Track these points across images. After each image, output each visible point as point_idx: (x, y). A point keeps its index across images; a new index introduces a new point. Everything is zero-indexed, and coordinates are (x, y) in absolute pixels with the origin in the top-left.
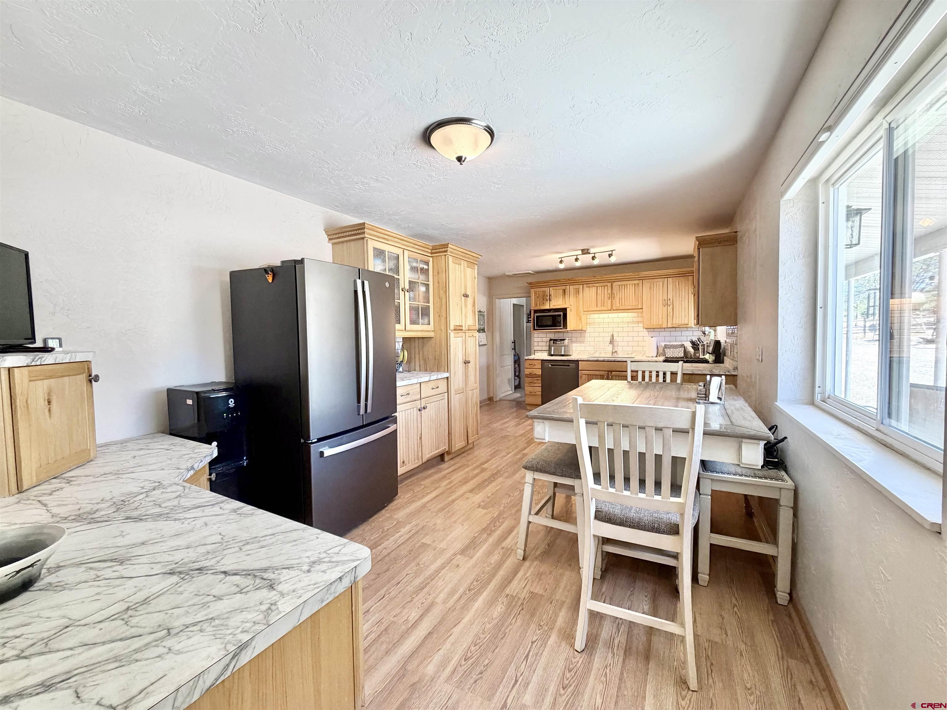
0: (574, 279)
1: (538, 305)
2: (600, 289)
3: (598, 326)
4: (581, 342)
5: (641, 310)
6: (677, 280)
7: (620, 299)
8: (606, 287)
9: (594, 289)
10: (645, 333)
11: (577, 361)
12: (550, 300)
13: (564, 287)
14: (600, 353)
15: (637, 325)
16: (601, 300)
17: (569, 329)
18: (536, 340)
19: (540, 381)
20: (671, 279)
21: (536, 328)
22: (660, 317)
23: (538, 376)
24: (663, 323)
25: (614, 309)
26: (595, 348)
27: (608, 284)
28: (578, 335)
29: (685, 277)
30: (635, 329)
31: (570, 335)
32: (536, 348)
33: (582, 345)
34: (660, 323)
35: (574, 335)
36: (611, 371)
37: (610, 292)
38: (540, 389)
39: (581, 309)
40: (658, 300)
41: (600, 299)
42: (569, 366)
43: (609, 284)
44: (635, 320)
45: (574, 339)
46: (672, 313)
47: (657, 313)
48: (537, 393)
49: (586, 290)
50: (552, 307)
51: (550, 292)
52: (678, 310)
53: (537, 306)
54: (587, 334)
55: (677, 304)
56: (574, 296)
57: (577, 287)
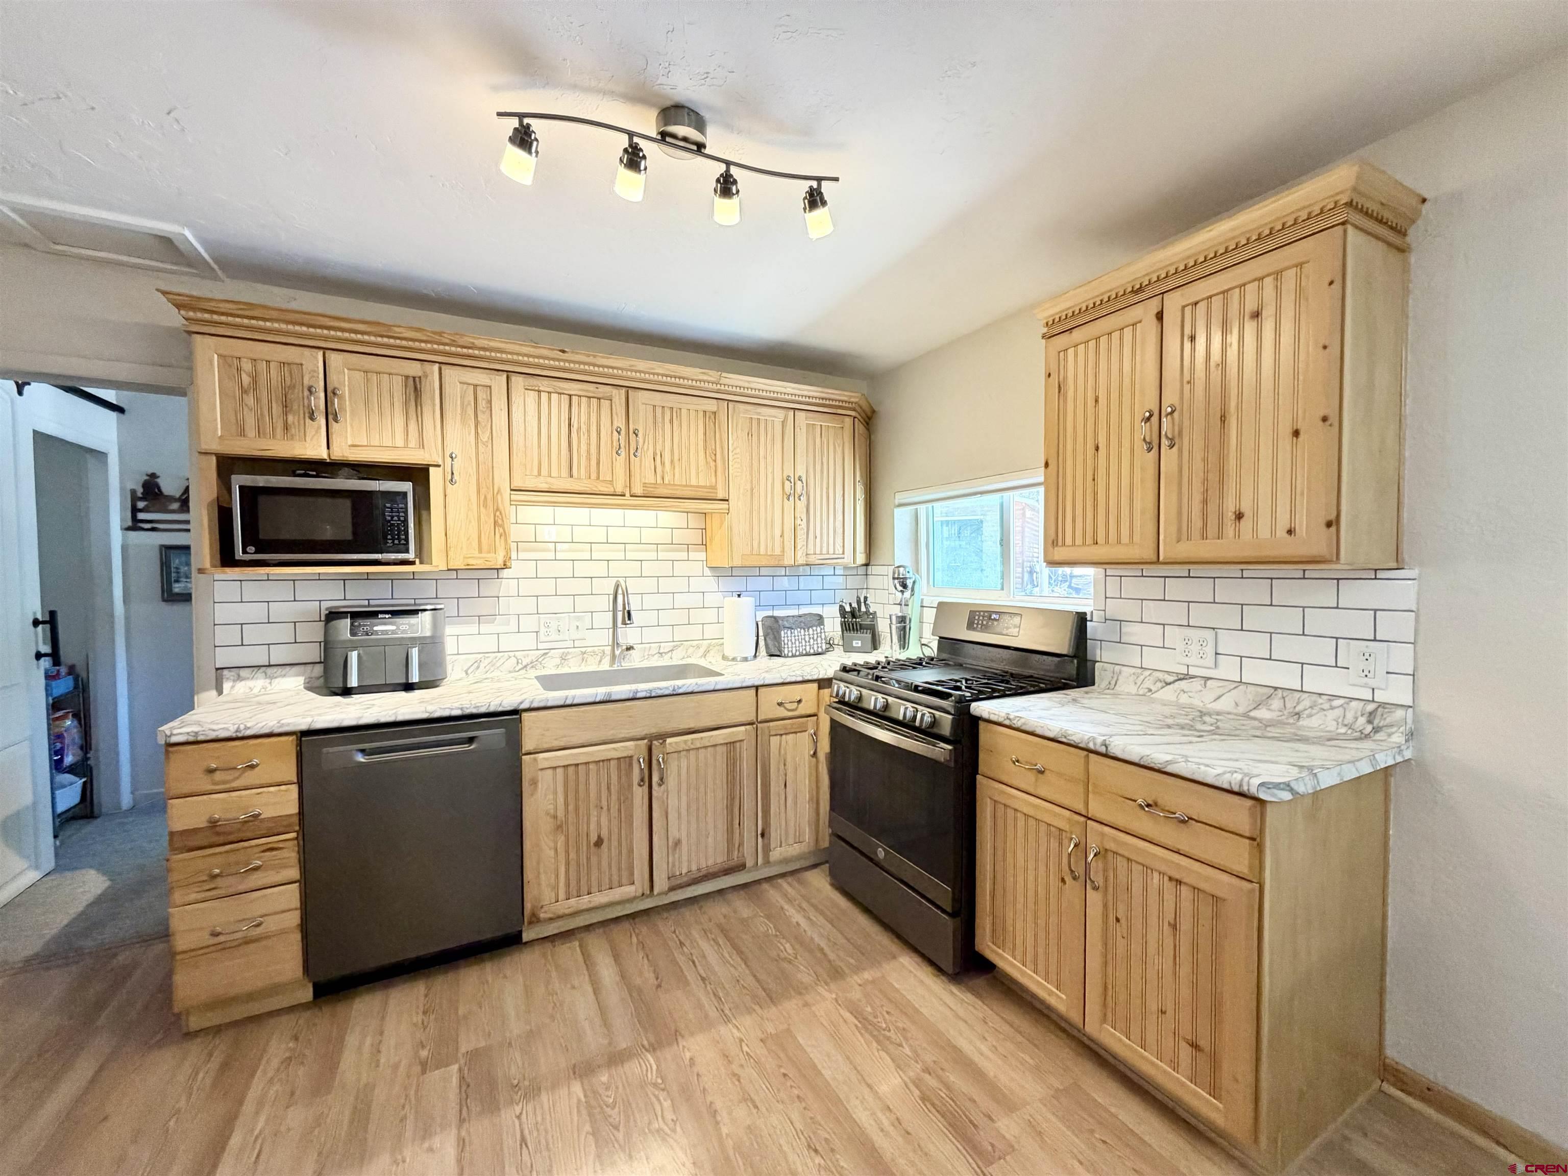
0: (467, 340)
1: (251, 432)
3: (551, 555)
5: (724, 505)
6: (819, 421)
7: (658, 458)
8: (605, 404)
10: (710, 583)
12: (330, 415)
13: (414, 369)
14: (563, 658)
15: (684, 555)
16: (588, 451)
18: (222, 613)
19: (290, 854)
20: (803, 414)
21: (239, 554)
22: (778, 532)
23: (275, 827)
24: (783, 551)
25: (638, 490)
26: (542, 637)
27: (615, 391)
29: (837, 417)
30: (680, 568)
32: (223, 658)
33: (485, 628)
34: (778, 551)
36: (662, 737)
37: (620, 422)
38: (291, 896)
40: (770, 476)
41: (584, 447)
42: (471, 740)
44: (679, 536)
45: (449, 607)
46: (805, 520)
47: (769, 519)
48: (271, 925)
50: (342, 451)
51: (332, 377)
52: (818, 514)
53: (242, 433)
55: (817, 495)
56: (464, 421)
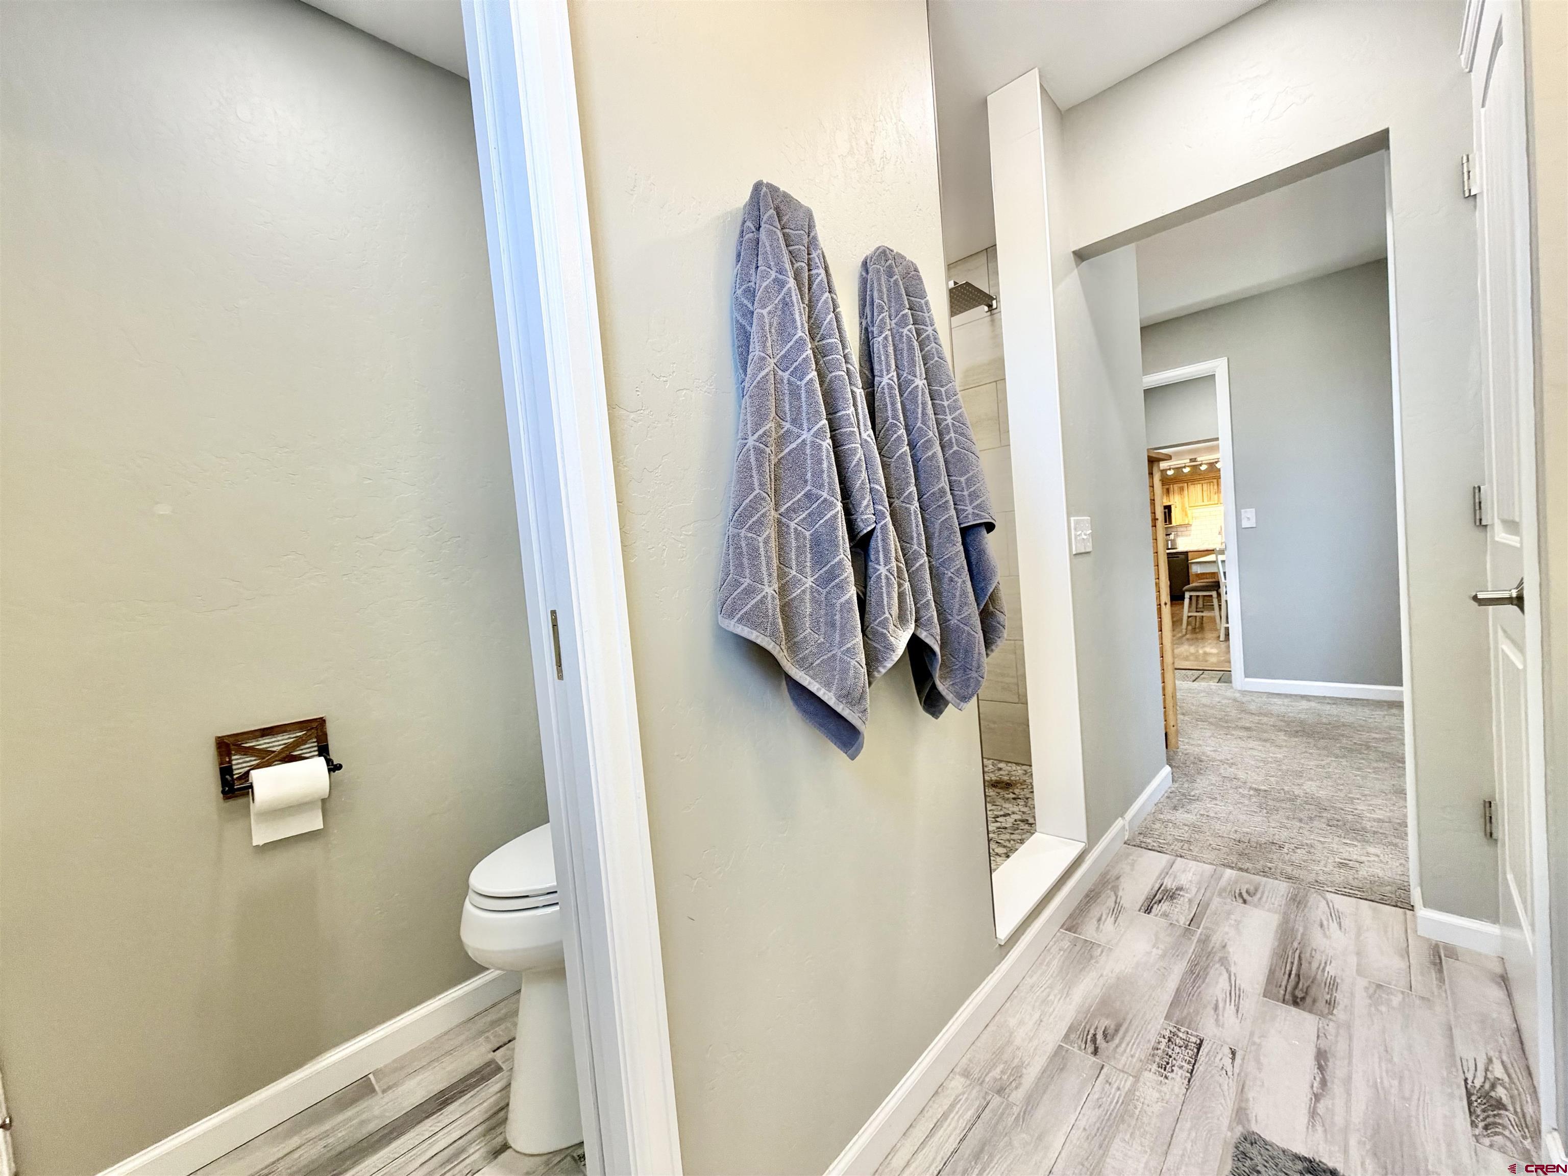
2: (1205, 486)
4: (1187, 536)
9: (1199, 486)
11: (1186, 554)
17: (1174, 524)
28: (1184, 529)
31: (1175, 530)
35: (1179, 529)
39: (1187, 505)
43: (1215, 481)
49: (1192, 488)
54: (1193, 528)
57: (1181, 485)
